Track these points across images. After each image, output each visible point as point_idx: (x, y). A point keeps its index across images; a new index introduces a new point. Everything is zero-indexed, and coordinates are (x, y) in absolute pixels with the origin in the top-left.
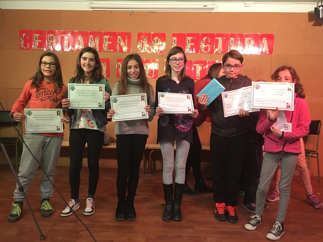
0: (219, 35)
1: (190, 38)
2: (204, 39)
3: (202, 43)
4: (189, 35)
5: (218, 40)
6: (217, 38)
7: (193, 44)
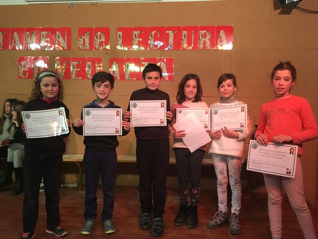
0: (169, 29)
1: (137, 33)
2: (153, 33)
3: (150, 38)
4: (136, 29)
5: (169, 33)
6: (167, 32)
7: (141, 40)
